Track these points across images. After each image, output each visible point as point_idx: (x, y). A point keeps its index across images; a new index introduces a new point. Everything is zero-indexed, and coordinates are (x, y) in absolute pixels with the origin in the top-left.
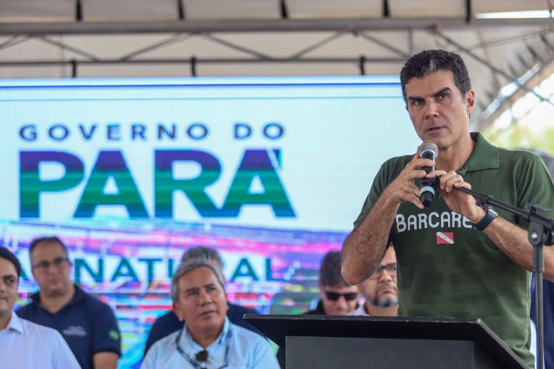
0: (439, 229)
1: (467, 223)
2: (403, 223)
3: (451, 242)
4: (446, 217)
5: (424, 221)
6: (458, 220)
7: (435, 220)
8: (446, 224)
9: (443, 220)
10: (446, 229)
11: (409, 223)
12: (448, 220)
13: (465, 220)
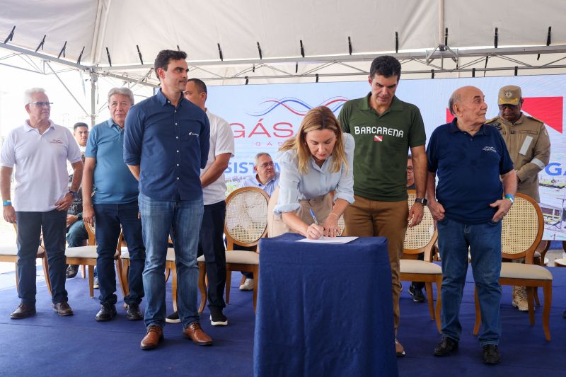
0: (376, 134)
2: (358, 130)
3: (381, 140)
4: (380, 129)
5: (369, 130)
6: (386, 131)
7: (374, 130)
9: (378, 131)
10: (379, 135)
11: (362, 131)
12: (381, 131)
13: (389, 131)
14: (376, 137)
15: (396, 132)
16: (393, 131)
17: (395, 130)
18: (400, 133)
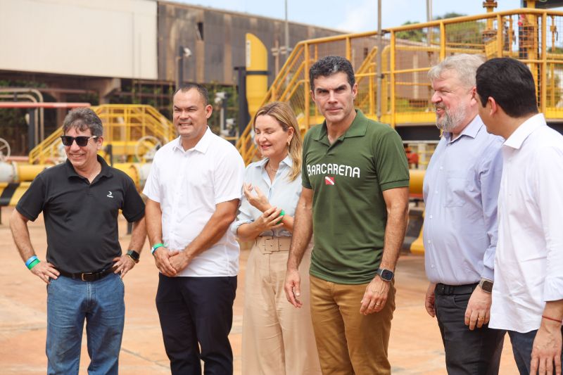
0: (327, 175)
1: (341, 172)
2: (309, 170)
3: (333, 184)
4: (330, 167)
5: (319, 169)
6: (336, 169)
7: (325, 169)
8: (330, 171)
9: (329, 169)
10: (330, 175)
11: (312, 171)
12: (331, 169)
13: (340, 170)
14: (327, 178)
15: (349, 170)
16: (345, 168)
17: (347, 167)
18: (355, 172)
